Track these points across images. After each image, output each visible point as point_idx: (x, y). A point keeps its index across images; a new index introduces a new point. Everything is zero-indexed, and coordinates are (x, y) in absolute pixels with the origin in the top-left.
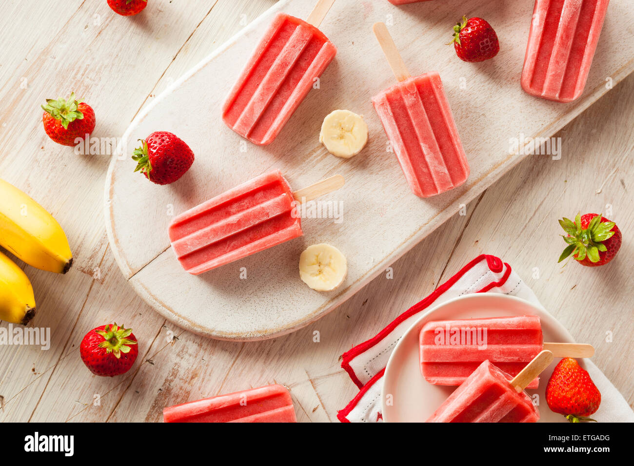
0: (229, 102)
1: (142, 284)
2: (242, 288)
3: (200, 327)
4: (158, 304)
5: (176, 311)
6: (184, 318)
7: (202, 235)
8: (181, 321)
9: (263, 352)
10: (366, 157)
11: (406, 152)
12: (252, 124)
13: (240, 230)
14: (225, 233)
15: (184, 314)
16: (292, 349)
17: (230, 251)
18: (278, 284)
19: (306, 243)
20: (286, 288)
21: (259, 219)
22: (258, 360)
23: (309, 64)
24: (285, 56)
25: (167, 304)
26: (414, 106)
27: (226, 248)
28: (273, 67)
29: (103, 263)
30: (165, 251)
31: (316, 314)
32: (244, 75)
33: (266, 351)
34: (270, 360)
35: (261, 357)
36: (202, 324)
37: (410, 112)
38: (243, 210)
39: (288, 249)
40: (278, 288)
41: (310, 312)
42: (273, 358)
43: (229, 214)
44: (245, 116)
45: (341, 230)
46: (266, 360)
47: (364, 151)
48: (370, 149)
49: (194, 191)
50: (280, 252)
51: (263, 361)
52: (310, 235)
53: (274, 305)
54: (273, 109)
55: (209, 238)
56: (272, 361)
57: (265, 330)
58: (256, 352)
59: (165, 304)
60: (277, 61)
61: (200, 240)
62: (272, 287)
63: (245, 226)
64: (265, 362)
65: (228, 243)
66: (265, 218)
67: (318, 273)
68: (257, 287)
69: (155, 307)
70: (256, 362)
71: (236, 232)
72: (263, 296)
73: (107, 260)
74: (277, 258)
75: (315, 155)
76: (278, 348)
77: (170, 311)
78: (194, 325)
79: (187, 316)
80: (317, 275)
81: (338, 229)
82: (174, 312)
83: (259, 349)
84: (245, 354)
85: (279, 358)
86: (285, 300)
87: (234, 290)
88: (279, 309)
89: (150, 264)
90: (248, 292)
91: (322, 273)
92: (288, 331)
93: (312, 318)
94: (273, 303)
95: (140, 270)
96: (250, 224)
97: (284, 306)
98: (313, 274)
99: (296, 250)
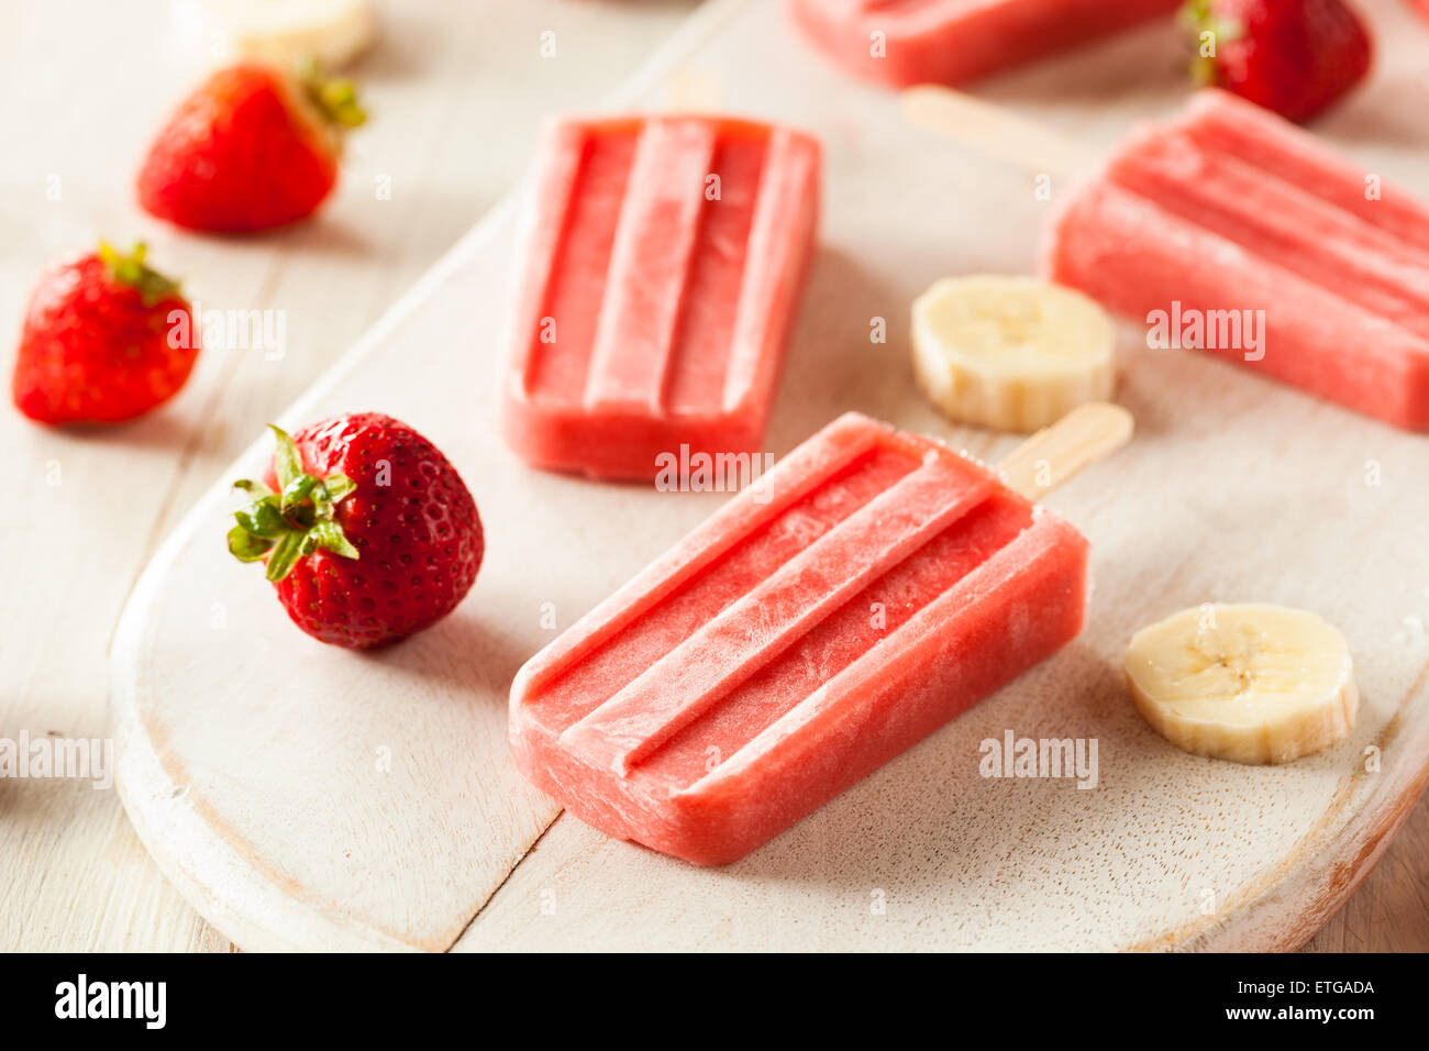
2: (956, 850)
13: (829, 595)
14: (773, 620)
17: (832, 674)
21: (885, 541)
24: (655, 194)
26: (1209, 172)
27: (811, 673)
31: (1335, 828)
39: (1055, 698)
40: (1108, 804)
41: (1304, 829)
50: (1029, 711)
52: (1108, 637)
53: (1131, 854)
54: (706, 320)
63: (842, 579)
65: (806, 653)
67: (1237, 685)
68: (1016, 830)
71: (815, 606)
72: (1063, 844)
80: (1237, 693)
86: (1167, 827)
87: (930, 867)
88: (1169, 860)
89: (491, 905)
90: (993, 855)
91: (1254, 677)
92: (1261, 914)
93: (1328, 846)
94: (1125, 850)
95: (462, 934)
96: (860, 566)
97: (1179, 847)
98: (1224, 693)
99: (1088, 689)
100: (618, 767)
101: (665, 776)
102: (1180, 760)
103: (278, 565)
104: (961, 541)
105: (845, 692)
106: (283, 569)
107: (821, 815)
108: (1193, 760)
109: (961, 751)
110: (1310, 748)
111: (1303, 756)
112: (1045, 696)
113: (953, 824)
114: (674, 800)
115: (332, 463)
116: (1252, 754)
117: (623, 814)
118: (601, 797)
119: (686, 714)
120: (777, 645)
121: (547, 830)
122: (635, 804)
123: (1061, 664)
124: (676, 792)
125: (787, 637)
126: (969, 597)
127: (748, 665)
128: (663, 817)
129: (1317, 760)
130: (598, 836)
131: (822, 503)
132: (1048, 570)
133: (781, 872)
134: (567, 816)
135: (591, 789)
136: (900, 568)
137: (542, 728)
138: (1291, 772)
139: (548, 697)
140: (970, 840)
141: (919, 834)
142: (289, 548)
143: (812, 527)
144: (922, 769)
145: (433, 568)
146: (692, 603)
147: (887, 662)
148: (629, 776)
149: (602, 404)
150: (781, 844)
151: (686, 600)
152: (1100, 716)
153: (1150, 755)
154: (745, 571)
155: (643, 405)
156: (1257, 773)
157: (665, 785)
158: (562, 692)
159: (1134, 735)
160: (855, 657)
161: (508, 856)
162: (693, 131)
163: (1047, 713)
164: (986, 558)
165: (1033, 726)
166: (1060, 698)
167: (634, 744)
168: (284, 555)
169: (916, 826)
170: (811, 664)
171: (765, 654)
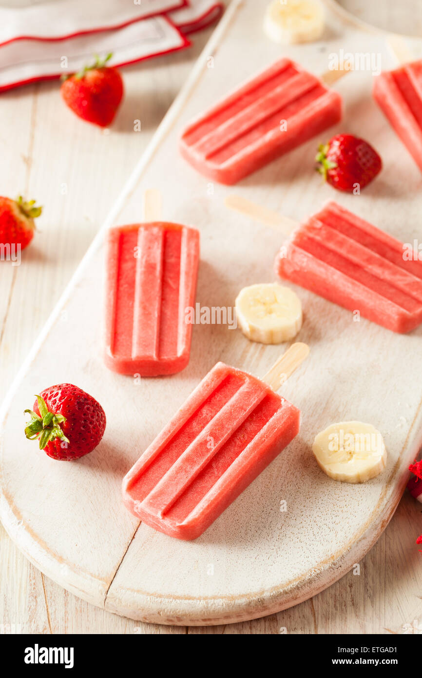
0: (109, 335)
1: (128, 589)
2: (265, 527)
3: (243, 596)
4: (167, 600)
5: (196, 594)
6: (214, 598)
7: (175, 472)
8: (212, 603)
9: (345, 605)
10: (313, 329)
11: (357, 283)
12: (155, 342)
14: (202, 455)
15: (210, 594)
16: (380, 582)
17: (223, 473)
18: (308, 501)
19: (309, 443)
20: (320, 500)
21: (235, 419)
22: (346, 618)
23: (179, 257)
24: (146, 261)
25: (180, 593)
26: (330, 237)
27: (216, 473)
28: (139, 278)
29: (52, 617)
30: (133, 538)
31: (382, 508)
32: (109, 300)
33: (349, 603)
34: (362, 609)
35: (348, 612)
36: (243, 592)
37: (331, 245)
38: (207, 422)
39: (291, 460)
40: (311, 504)
41: (372, 509)
42: (365, 606)
43: (192, 436)
44: (140, 338)
45: (341, 410)
46: (356, 612)
47: (306, 322)
48: (311, 319)
49: (126, 459)
50: (284, 467)
51: (354, 615)
52: (307, 433)
54: (168, 317)
55: (186, 472)
56: (364, 610)
57: (330, 557)
58: (336, 609)
59: (177, 594)
60: (140, 270)
61: (176, 479)
62: (302, 507)
63: (223, 436)
64: (357, 615)
65: (214, 465)
66: (243, 415)
67: (349, 457)
68: (283, 517)
69: (164, 607)
70: (345, 621)
72: (298, 522)
73: (55, 612)
74: (284, 474)
75: (249, 355)
76: (362, 590)
77: (189, 599)
78: (233, 598)
79: (216, 594)
80: (349, 459)
81: (337, 410)
82: (195, 598)
83: (338, 605)
84: (324, 620)
85: (372, 602)
86: (329, 512)
87: (257, 534)
88: (331, 525)
89: (123, 561)
90: (276, 528)
91: (354, 453)
92: (360, 544)
93: (380, 515)
94: (318, 523)
95: (116, 574)
96: (228, 429)
97: (334, 520)
98: (344, 461)
99: (302, 456)
100: (159, 515)
101: (174, 518)
102: (332, 483)
103: (43, 442)
104: (259, 414)
105: (227, 482)
106: (45, 443)
107: (222, 516)
108: (336, 483)
109: (264, 485)
110: (372, 477)
111: (370, 479)
112: (288, 460)
113: (263, 516)
114: (177, 526)
115: (57, 410)
116: (355, 481)
117: (162, 527)
118: (154, 522)
119: (178, 494)
120: (205, 463)
121: (137, 529)
122: (165, 526)
123: (292, 445)
124: (178, 524)
125: (207, 460)
126: (263, 439)
127: (196, 472)
128: (174, 530)
129: (375, 480)
130: (153, 530)
131: (214, 401)
132: (287, 424)
133: (212, 541)
134: (142, 523)
135: (150, 519)
136: (241, 428)
137: (133, 500)
138: (367, 486)
139: (135, 488)
140: (269, 523)
141: (253, 522)
142: (46, 436)
143: (211, 412)
144: (252, 494)
145: (92, 440)
146: (176, 446)
147: (240, 468)
148: (163, 518)
149: (138, 357)
150: (210, 529)
151: (174, 445)
152: (306, 467)
153: (322, 482)
154: (192, 431)
155: (151, 357)
156: (357, 487)
157: (175, 522)
158: (138, 486)
159: (317, 474)
160: (229, 465)
161: (127, 541)
162: (155, 230)
163: (289, 467)
164: (268, 421)
165: (286, 473)
166: (293, 460)
167: (163, 508)
168: (44, 438)
169: (252, 518)
170: (216, 470)
171: (202, 467)
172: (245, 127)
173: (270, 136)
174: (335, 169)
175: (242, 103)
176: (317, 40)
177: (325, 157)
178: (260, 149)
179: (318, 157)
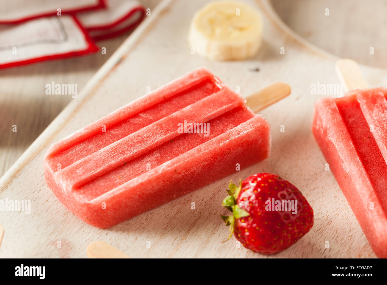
172: (135, 151)
173: (166, 166)
174: (246, 219)
175: (137, 121)
176: (249, 58)
177: (236, 202)
178: (149, 182)
179: (226, 201)
